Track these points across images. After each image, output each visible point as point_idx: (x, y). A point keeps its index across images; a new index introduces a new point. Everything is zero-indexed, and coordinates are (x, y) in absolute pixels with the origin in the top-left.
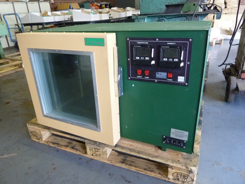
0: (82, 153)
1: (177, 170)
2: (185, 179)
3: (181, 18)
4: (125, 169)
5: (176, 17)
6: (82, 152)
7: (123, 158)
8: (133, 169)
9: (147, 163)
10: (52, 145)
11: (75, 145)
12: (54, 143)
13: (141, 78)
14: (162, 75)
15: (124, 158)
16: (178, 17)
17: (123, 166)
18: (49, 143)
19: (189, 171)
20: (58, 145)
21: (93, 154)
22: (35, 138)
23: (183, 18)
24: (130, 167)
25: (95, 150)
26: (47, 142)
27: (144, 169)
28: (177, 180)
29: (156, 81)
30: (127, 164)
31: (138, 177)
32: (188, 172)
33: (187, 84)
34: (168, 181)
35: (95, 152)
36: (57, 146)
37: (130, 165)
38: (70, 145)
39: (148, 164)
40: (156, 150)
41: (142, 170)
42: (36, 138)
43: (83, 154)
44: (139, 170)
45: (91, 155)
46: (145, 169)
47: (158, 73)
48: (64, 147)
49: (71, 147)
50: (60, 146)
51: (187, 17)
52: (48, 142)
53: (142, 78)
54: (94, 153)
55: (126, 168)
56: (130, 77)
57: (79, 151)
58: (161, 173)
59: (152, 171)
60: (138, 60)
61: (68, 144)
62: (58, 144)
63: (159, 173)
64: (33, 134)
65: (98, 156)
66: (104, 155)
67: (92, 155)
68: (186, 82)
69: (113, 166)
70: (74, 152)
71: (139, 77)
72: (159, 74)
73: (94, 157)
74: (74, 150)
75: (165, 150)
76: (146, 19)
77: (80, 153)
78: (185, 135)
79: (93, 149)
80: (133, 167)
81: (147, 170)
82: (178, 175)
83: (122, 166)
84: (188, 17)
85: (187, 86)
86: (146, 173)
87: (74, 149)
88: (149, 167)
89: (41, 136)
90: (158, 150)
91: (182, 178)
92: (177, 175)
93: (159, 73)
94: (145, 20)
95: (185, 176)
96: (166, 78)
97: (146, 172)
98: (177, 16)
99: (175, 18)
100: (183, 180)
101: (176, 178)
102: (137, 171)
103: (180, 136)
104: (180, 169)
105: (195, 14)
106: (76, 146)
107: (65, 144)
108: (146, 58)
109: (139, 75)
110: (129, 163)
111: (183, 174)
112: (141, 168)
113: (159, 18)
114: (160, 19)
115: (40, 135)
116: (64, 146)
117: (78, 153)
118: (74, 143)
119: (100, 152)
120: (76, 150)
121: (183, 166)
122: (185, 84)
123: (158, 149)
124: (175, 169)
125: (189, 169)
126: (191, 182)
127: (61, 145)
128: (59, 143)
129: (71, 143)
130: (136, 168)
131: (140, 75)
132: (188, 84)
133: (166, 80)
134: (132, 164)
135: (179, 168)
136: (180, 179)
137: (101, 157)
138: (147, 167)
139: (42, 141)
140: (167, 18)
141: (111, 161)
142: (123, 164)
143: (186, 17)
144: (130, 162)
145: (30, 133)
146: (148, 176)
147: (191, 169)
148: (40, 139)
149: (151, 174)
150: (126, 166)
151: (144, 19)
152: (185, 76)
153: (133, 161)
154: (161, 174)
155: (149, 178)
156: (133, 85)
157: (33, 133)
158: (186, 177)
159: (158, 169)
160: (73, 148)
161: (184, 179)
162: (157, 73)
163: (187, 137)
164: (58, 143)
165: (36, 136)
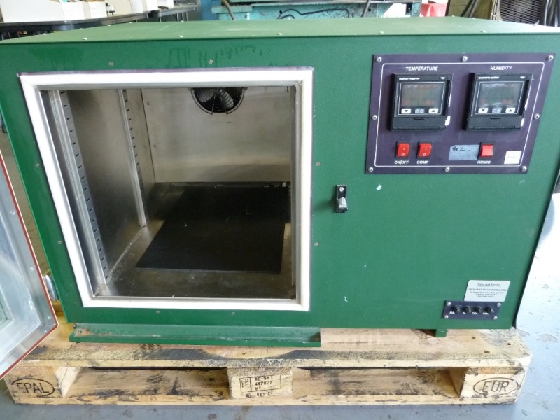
0: (210, 400)
1: (487, 373)
2: (503, 388)
3: (335, 12)
4: (347, 407)
5: (322, 9)
6: (211, 396)
7: (329, 379)
8: (370, 400)
9: (392, 375)
10: (100, 402)
11: (176, 383)
12: (104, 395)
13: (405, 164)
14: (464, 152)
15: (333, 379)
16: (327, 10)
17: (341, 400)
18: (86, 399)
19: (516, 369)
20: (123, 397)
21: (251, 394)
22: (30, 397)
23: (338, 12)
24: (359, 398)
25: (258, 382)
26: (80, 398)
27: (397, 394)
28: (483, 396)
29: (449, 169)
30: (350, 394)
31: (389, 417)
32: (513, 371)
33: (525, 168)
34: (460, 405)
35: (258, 386)
36: (120, 400)
37: (358, 393)
38: (161, 384)
39: (398, 378)
40: (421, 338)
41: (393, 397)
42: (35, 394)
43: (215, 400)
44: (384, 399)
45: (245, 397)
46: (399, 393)
47: (454, 149)
48: (144, 397)
49: (167, 390)
50: (130, 398)
51: (349, 9)
52: (84, 395)
53: (408, 164)
54: (254, 389)
55: (350, 404)
56: (373, 166)
57: (198, 395)
58: (438, 389)
59: (416, 392)
60: (406, 117)
61: (153, 385)
62: (119, 393)
63: (433, 391)
64: (22, 386)
65: (266, 395)
66: (284, 388)
67: (248, 396)
68: (523, 165)
69: (313, 408)
70: (185, 401)
71: (400, 162)
72: (459, 149)
73: (253, 399)
74: (180, 397)
75: (444, 335)
76: (248, 14)
77: (203, 400)
78: (500, 288)
79: (253, 380)
80: (369, 397)
81: (404, 392)
82: (487, 385)
83: (338, 403)
84: (352, 11)
85: (526, 172)
86: (405, 401)
87: (182, 394)
88: (402, 385)
89: (58, 385)
90: (426, 338)
91: (495, 389)
92: (485, 384)
93: (457, 146)
94: (246, 16)
95: (503, 382)
96: (475, 158)
97: (404, 397)
98: (325, 8)
99: (321, 13)
100: (498, 392)
101: (481, 392)
102: (381, 403)
103: (488, 295)
104: (494, 370)
105: (371, 4)
106: (180, 383)
107: (144, 388)
108: (431, 111)
109: (401, 158)
110: (352, 388)
111: (499, 380)
112: (388, 393)
113: (281, 12)
114: (283, 15)
115: (53, 382)
116: (144, 393)
117: (197, 401)
118: (171, 375)
119: (273, 384)
120: (187, 394)
121: (502, 362)
122: (521, 169)
123: (425, 335)
124: (482, 373)
125: (516, 365)
126: (514, 392)
127: (133, 395)
128: (122, 388)
129: (159, 379)
130: (376, 397)
131: (404, 158)
132: (528, 167)
133: (475, 162)
134: (362, 389)
135: (493, 368)
136: (490, 393)
137: (274, 394)
138: (400, 388)
139: (60, 397)
140: (302, 12)
141: (304, 399)
142: (340, 396)
143: (346, 10)
144: (351, 384)
145: (9, 386)
146: (411, 407)
147: (520, 364)
148: (55, 394)
149: (418, 399)
150: (349, 399)
151: (244, 15)
152: (522, 150)
153: (360, 380)
154: (439, 394)
155: (416, 410)
156: (379, 188)
157: (25, 381)
158: (505, 384)
159: (425, 382)
160: (174, 392)
161: (499, 389)
162: (451, 148)
163: (506, 293)
164: (117, 391)
165: (35, 391)
